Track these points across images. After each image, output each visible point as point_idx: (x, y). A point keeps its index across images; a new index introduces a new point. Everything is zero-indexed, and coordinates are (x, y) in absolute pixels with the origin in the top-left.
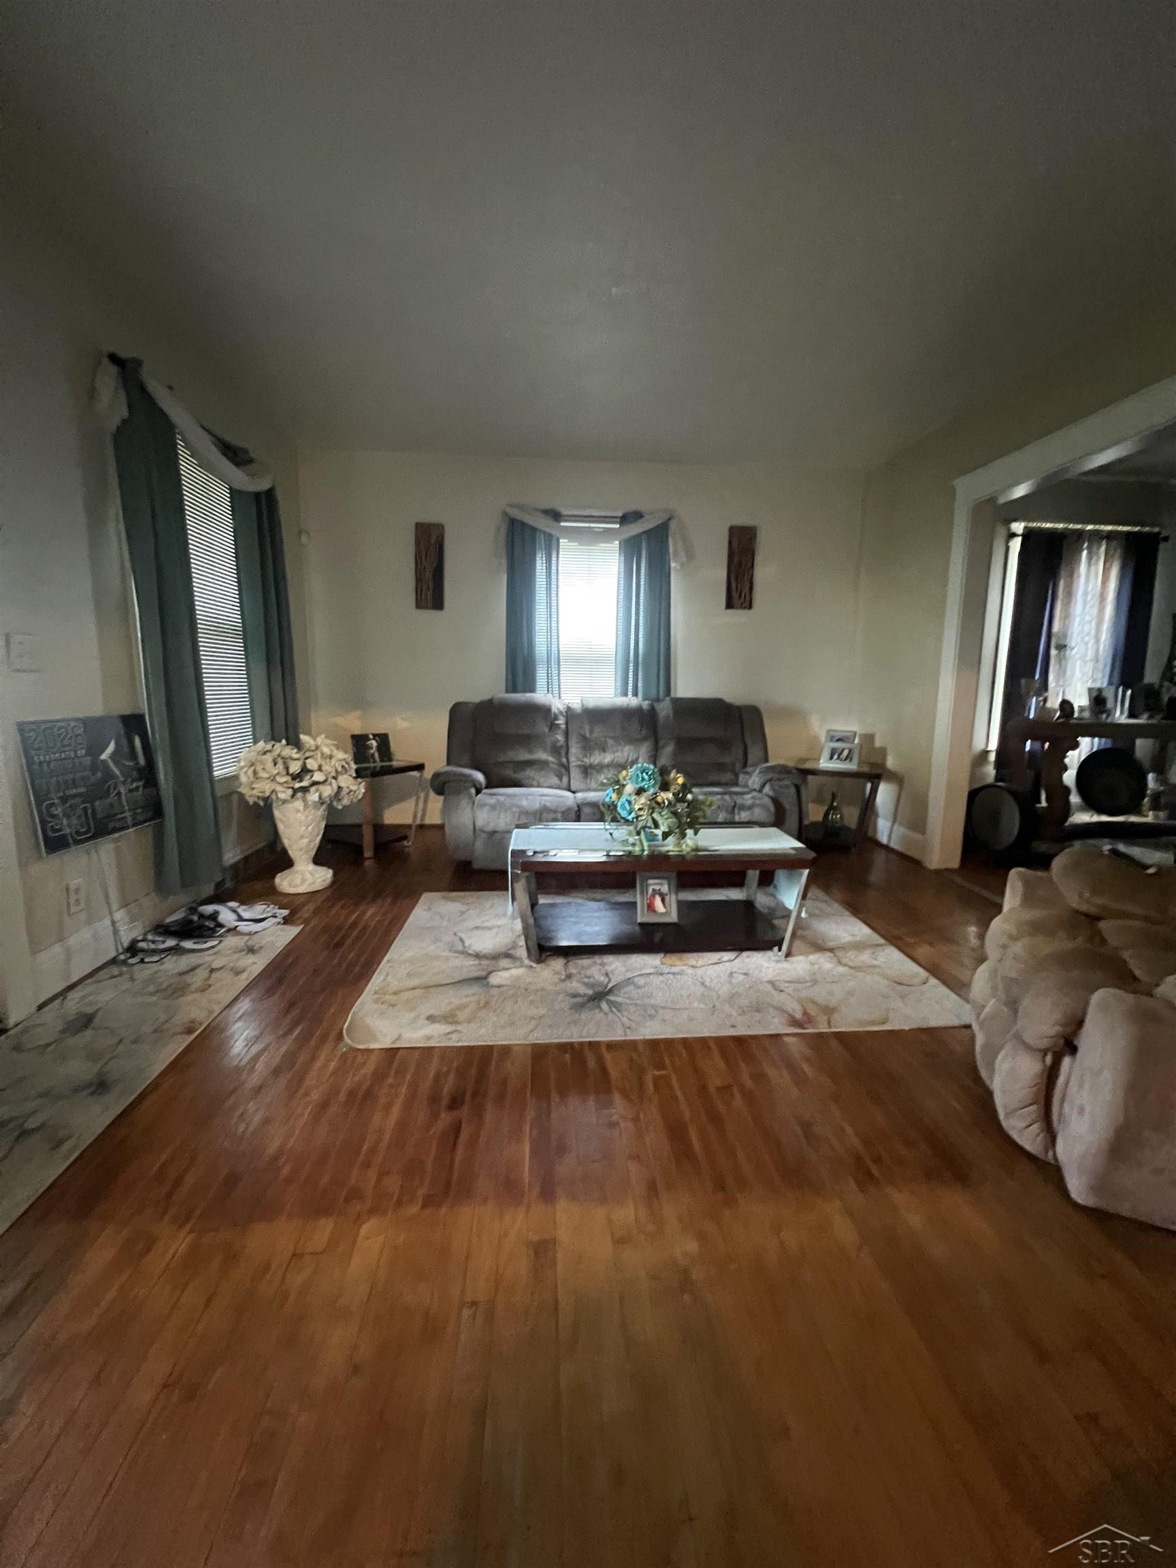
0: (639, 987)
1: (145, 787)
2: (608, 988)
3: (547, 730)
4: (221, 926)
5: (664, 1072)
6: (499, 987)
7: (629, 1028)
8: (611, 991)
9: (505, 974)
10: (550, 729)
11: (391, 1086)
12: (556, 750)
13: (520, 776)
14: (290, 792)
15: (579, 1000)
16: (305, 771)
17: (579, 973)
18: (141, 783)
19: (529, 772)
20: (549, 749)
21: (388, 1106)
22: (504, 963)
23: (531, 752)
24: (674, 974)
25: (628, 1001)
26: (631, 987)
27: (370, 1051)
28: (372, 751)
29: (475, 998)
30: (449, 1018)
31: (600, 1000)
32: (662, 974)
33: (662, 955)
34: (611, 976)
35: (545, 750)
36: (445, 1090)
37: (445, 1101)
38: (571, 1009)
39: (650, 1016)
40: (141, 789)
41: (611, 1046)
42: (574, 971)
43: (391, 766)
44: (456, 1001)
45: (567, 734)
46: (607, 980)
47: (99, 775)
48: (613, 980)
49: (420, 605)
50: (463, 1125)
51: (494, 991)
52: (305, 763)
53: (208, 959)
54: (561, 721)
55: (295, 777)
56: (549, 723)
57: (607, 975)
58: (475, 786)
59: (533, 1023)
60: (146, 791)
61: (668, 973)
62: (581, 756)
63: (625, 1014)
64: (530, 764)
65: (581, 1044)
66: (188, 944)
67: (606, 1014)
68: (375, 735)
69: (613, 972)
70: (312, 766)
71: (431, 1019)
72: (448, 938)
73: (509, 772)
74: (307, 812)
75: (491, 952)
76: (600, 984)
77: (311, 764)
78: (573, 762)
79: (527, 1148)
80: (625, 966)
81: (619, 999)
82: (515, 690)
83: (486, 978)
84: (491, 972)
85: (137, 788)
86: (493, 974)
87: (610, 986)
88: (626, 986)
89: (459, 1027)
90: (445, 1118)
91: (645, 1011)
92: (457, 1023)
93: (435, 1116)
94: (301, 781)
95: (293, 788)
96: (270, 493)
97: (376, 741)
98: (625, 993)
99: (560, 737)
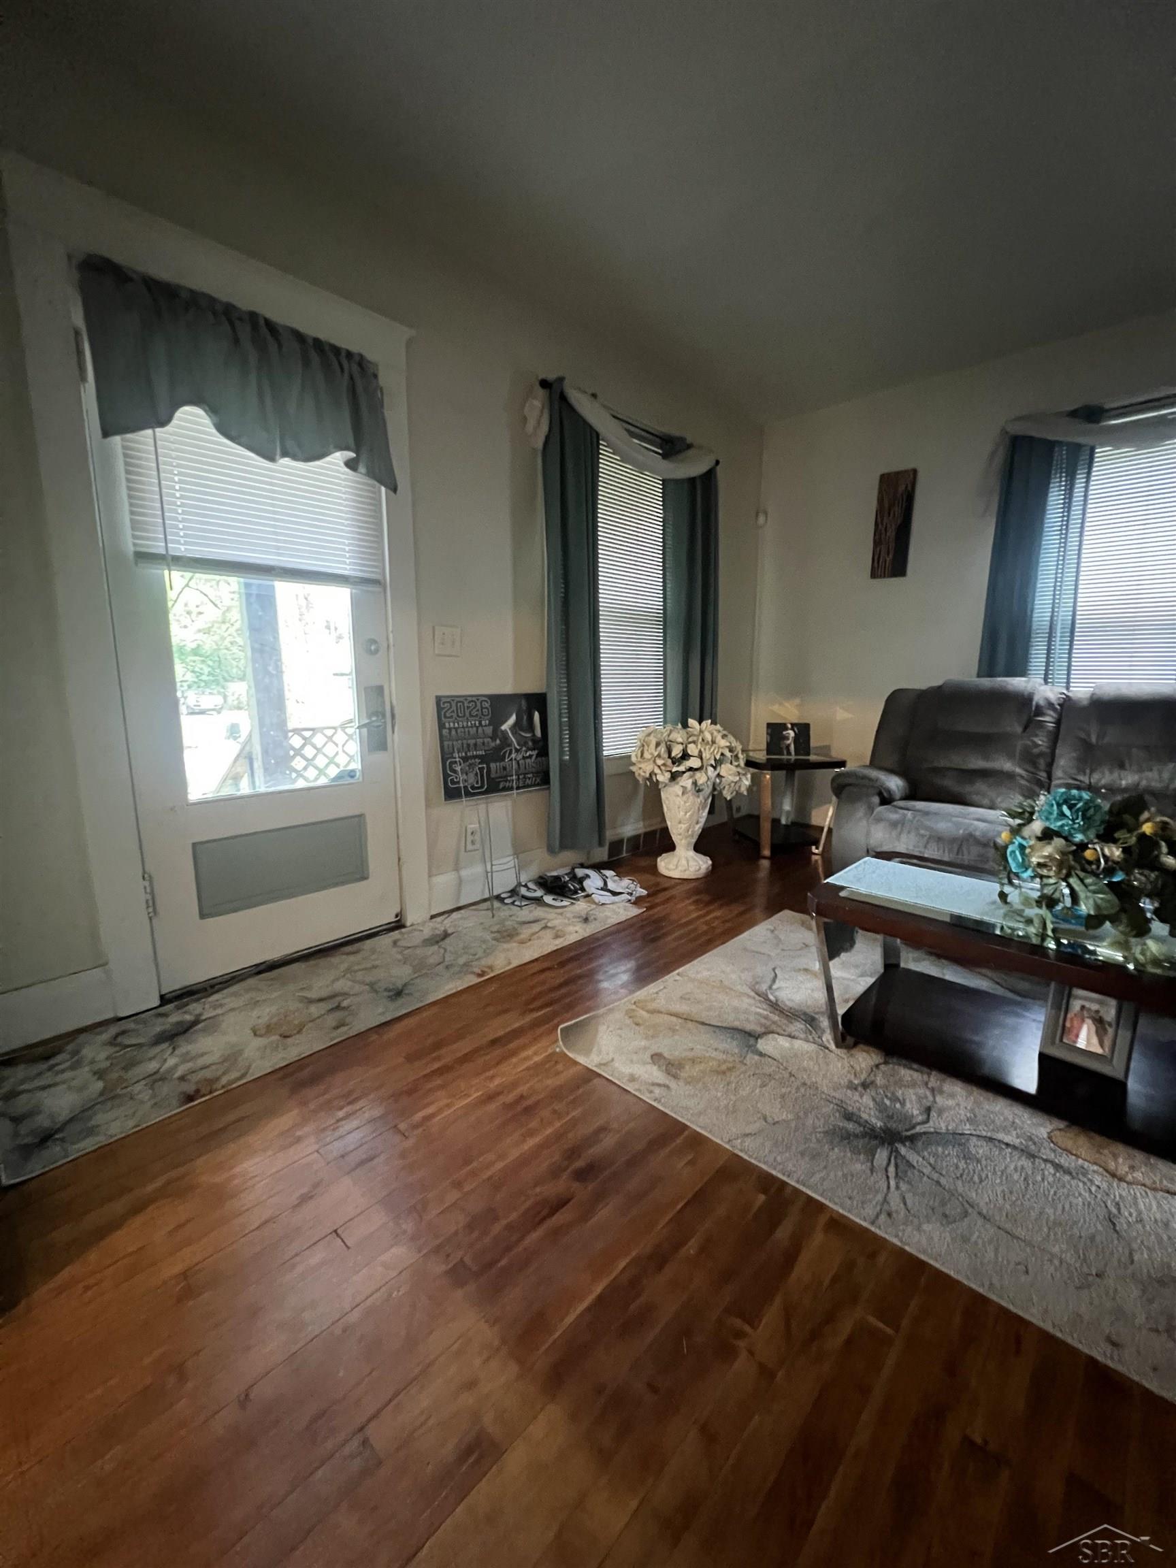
0: (967, 1157)
1: (538, 756)
2: (913, 1132)
3: (1019, 730)
4: (583, 889)
5: (889, 1331)
6: (761, 1054)
7: (889, 1215)
8: (912, 1139)
9: (784, 1042)
10: (1025, 728)
11: (555, 1112)
12: (1029, 758)
13: (967, 789)
14: (668, 775)
15: (850, 1126)
16: (685, 756)
17: (886, 1087)
18: (535, 753)
19: (980, 786)
20: (1017, 754)
21: (531, 1133)
22: (798, 1027)
23: (986, 758)
24: (1058, 1167)
25: (927, 1170)
26: (952, 1151)
27: (576, 1063)
28: (788, 742)
29: (722, 1057)
30: (672, 1067)
31: (882, 1143)
32: (1032, 1156)
33: (1062, 1125)
34: (933, 1114)
35: (1011, 756)
36: (591, 1151)
37: (580, 1164)
38: (826, 1133)
39: (945, 1216)
40: (534, 757)
41: (839, 1225)
42: (880, 1080)
43: (808, 760)
44: (699, 1050)
45: (1055, 737)
46: (920, 1118)
47: (498, 742)
48: (931, 1123)
49: (877, 572)
50: (568, 1206)
51: (752, 1059)
52: (686, 746)
53: (550, 916)
54: (1049, 719)
55: (675, 761)
56: (1025, 718)
57: (928, 1110)
58: (880, 794)
59: (759, 1124)
60: (539, 759)
61: (1046, 1161)
62: (1074, 771)
63: (904, 1187)
64: (984, 774)
65: (797, 1192)
66: (548, 899)
67: (872, 1170)
68: (793, 725)
69: (940, 1112)
70: (692, 751)
71: (656, 1058)
72: (763, 970)
73: (949, 783)
74: (685, 798)
75: (796, 1007)
76: (907, 1118)
77: (692, 750)
78: (1059, 778)
79: (598, 1289)
80: (972, 1111)
81: (913, 1158)
82: (991, 674)
83: (756, 1037)
84: (773, 1032)
85: (530, 756)
86: (771, 1036)
87: (918, 1129)
88: (945, 1145)
89: (673, 1084)
90: (560, 1186)
91: (943, 1203)
92: (675, 1077)
93: (555, 1173)
94: (678, 766)
95: (670, 771)
96: (709, 477)
97: (795, 732)
98: (935, 1155)
99: (1041, 741)
